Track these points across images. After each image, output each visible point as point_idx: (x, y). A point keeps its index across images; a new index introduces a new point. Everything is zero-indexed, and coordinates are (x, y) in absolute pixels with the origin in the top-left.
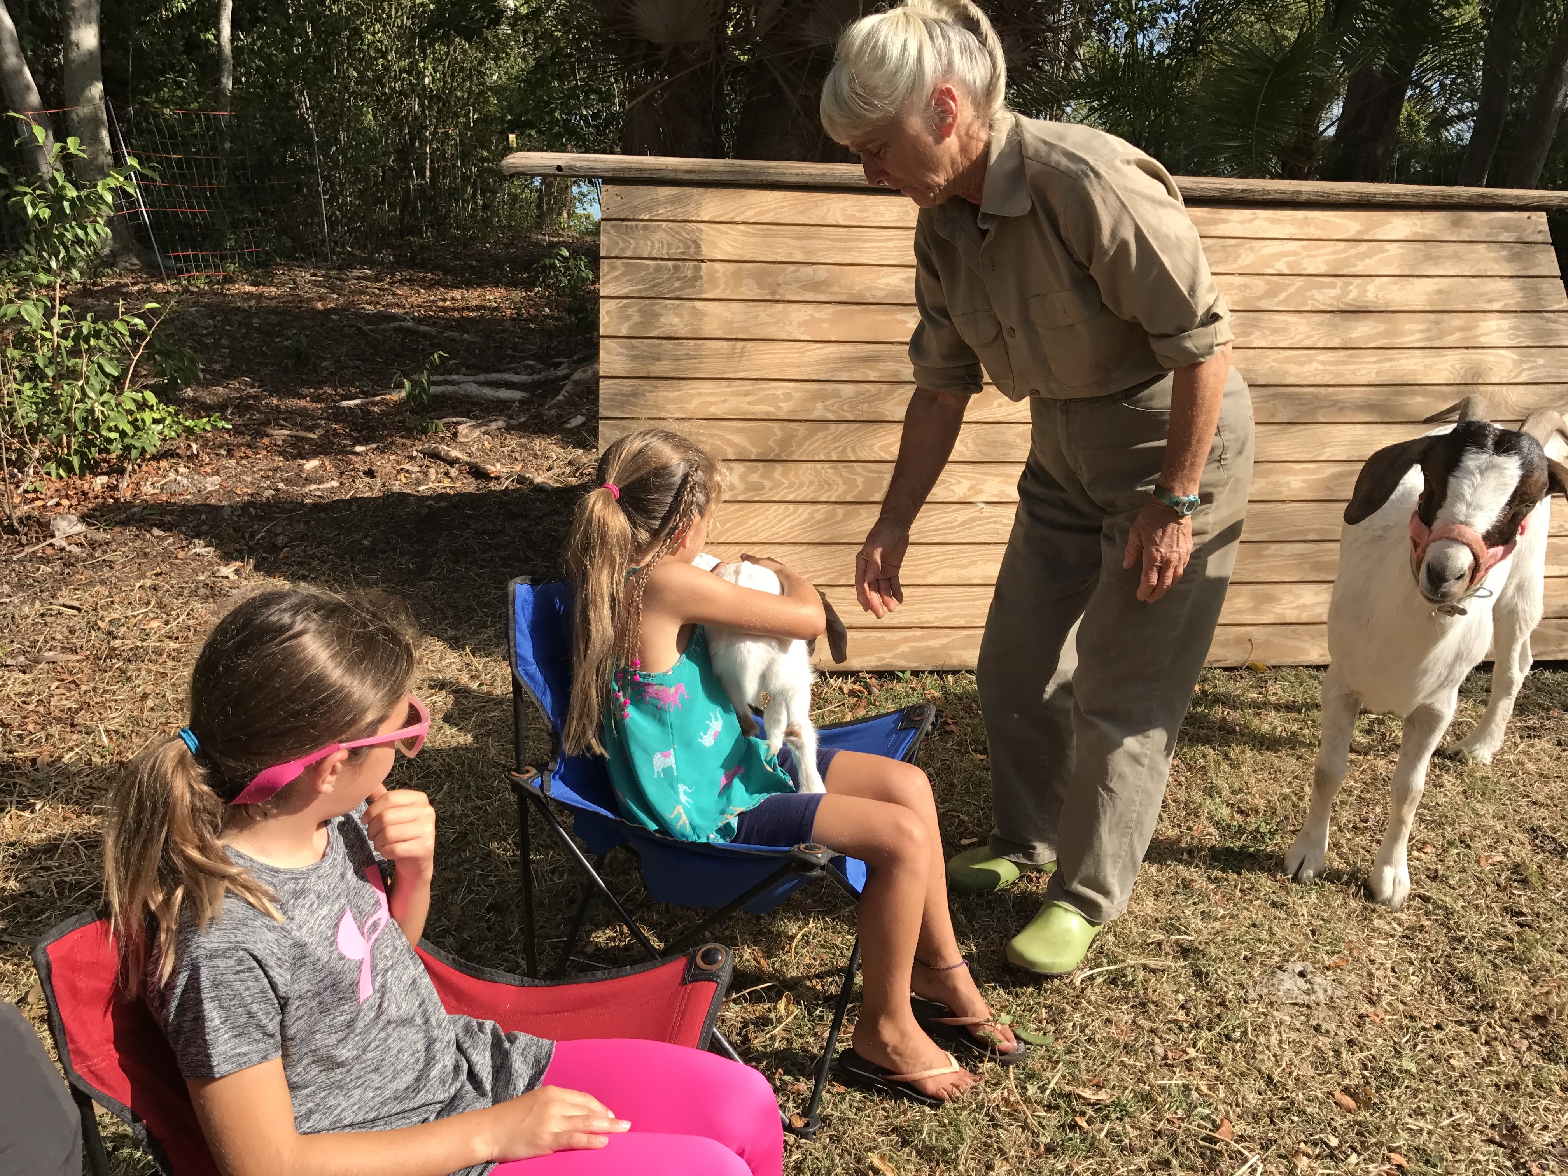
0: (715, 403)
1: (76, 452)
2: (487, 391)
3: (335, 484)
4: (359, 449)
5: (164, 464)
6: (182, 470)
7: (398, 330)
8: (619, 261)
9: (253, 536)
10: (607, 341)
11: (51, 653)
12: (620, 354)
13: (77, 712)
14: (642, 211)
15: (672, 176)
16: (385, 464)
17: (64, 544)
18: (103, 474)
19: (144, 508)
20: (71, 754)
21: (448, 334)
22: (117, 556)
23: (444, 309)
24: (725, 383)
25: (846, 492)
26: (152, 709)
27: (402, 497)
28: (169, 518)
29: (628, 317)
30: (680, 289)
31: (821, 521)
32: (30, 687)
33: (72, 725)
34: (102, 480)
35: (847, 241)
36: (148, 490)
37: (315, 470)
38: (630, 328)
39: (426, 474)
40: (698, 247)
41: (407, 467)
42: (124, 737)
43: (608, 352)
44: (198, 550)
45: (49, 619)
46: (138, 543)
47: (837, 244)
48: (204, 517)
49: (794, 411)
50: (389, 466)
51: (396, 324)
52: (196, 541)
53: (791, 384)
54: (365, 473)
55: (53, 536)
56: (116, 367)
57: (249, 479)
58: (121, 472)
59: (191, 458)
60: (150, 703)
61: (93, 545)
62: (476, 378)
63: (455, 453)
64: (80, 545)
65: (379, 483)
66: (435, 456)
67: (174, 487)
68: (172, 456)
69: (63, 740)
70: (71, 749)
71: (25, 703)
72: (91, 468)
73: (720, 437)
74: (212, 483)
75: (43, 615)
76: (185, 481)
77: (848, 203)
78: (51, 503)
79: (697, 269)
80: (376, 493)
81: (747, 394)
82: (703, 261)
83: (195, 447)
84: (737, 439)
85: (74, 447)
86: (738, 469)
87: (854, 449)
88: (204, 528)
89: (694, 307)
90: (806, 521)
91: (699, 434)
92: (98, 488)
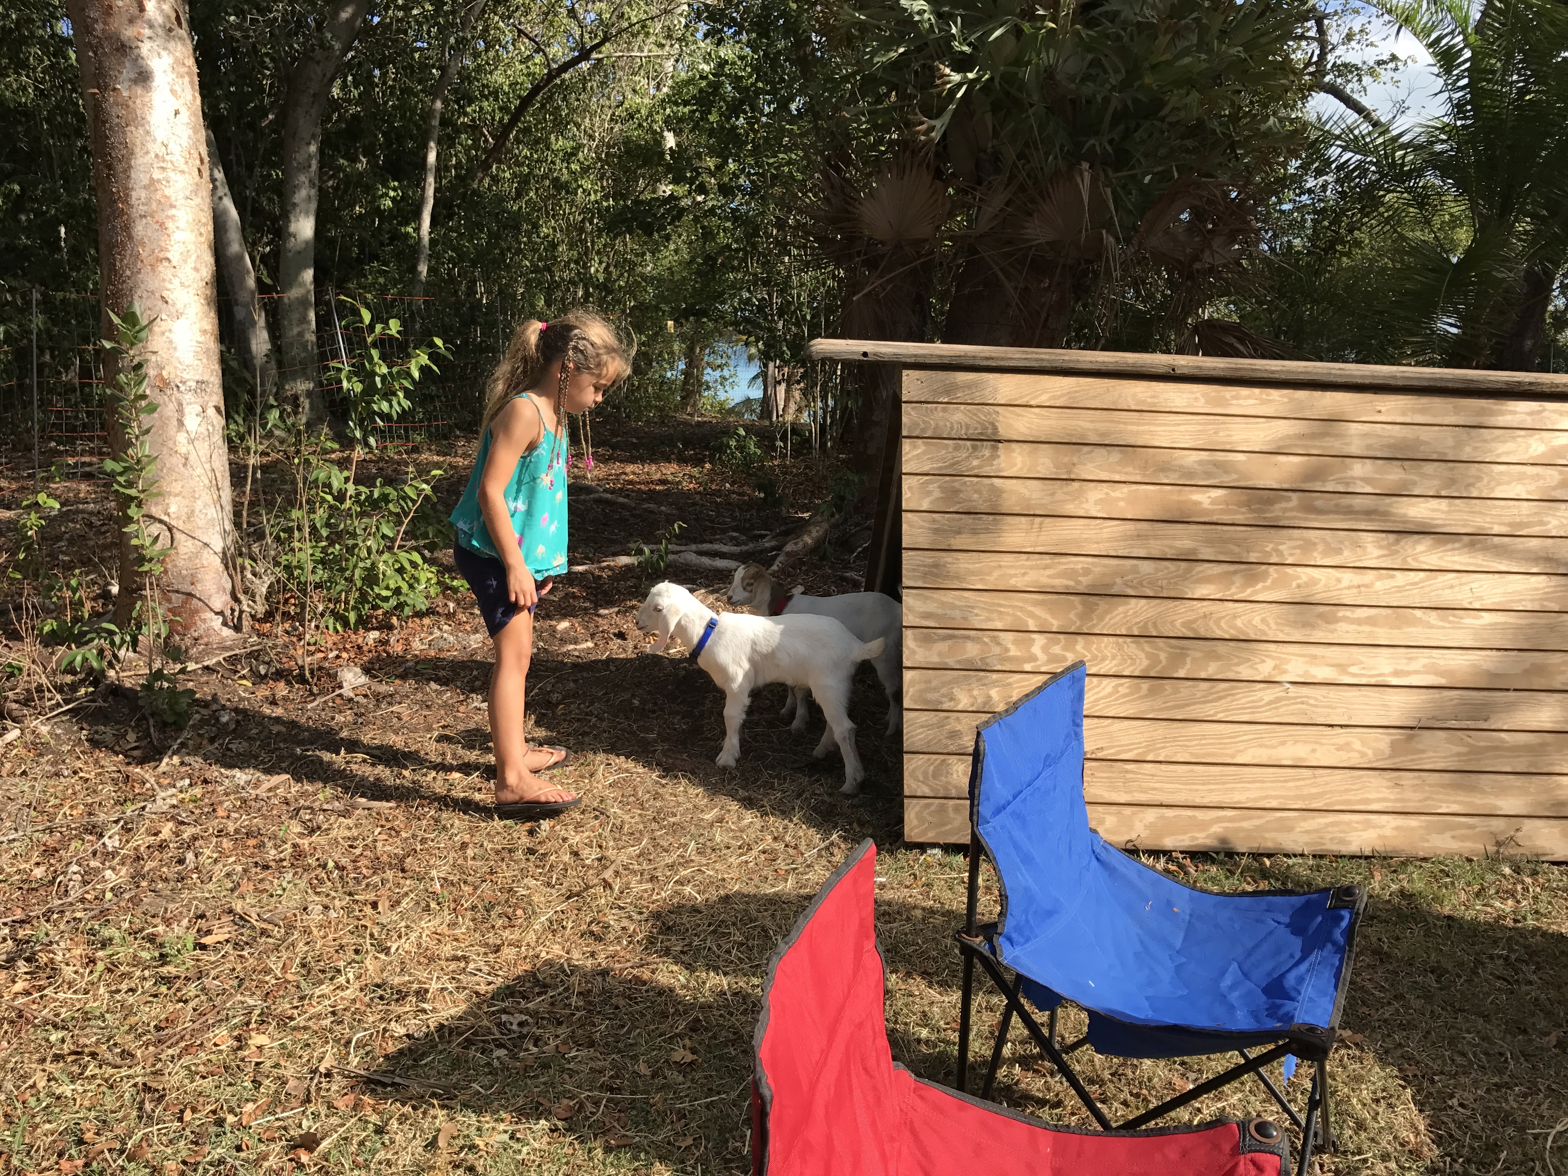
0: (1015, 575)
1: (354, 608)
2: (706, 561)
3: (590, 644)
4: (603, 612)
5: (426, 621)
6: (446, 627)
8: (919, 441)
10: (909, 515)
11: (363, 800)
12: (921, 527)
13: (404, 857)
14: (941, 394)
15: (971, 362)
17: (352, 695)
18: (374, 629)
19: (417, 663)
20: (407, 900)
21: (644, 505)
22: (404, 708)
23: (631, 482)
24: (1024, 556)
25: (1149, 667)
26: (474, 858)
27: (655, 660)
28: (442, 673)
29: (929, 493)
30: (979, 467)
31: (1125, 696)
32: (355, 832)
33: (403, 870)
34: (374, 635)
35: (1137, 425)
36: (417, 646)
37: (567, 631)
38: (931, 503)
40: (995, 428)
42: (453, 884)
43: (911, 524)
44: (476, 705)
45: (354, 767)
46: (420, 696)
47: (1128, 428)
48: (475, 673)
49: (1094, 586)
52: (474, 695)
53: (1089, 559)
54: (615, 635)
55: (341, 687)
58: (391, 628)
59: (450, 616)
60: (470, 852)
61: (379, 698)
64: (366, 696)
65: (630, 644)
67: (442, 643)
68: (433, 613)
69: (398, 885)
70: (406, 894)
71: (351, 846)
72: (364, 623)
73: (1021, 609)
74: (475, 641)
76: (451, 639)
77: (1138, 390)
78: (331, 655)
79: (995, 448)
80: (630, 654)
81: (1046, 567)
82: (999, 441)
83: (451, 605)
84: (1038, 611)
85: (352, 603)
86: (1040, 640)
87: (1155, 625)
88: (478, 683)
89: (992, 485)
90: (1110, 695)
91: (1001, 605)
92: (371, 642)
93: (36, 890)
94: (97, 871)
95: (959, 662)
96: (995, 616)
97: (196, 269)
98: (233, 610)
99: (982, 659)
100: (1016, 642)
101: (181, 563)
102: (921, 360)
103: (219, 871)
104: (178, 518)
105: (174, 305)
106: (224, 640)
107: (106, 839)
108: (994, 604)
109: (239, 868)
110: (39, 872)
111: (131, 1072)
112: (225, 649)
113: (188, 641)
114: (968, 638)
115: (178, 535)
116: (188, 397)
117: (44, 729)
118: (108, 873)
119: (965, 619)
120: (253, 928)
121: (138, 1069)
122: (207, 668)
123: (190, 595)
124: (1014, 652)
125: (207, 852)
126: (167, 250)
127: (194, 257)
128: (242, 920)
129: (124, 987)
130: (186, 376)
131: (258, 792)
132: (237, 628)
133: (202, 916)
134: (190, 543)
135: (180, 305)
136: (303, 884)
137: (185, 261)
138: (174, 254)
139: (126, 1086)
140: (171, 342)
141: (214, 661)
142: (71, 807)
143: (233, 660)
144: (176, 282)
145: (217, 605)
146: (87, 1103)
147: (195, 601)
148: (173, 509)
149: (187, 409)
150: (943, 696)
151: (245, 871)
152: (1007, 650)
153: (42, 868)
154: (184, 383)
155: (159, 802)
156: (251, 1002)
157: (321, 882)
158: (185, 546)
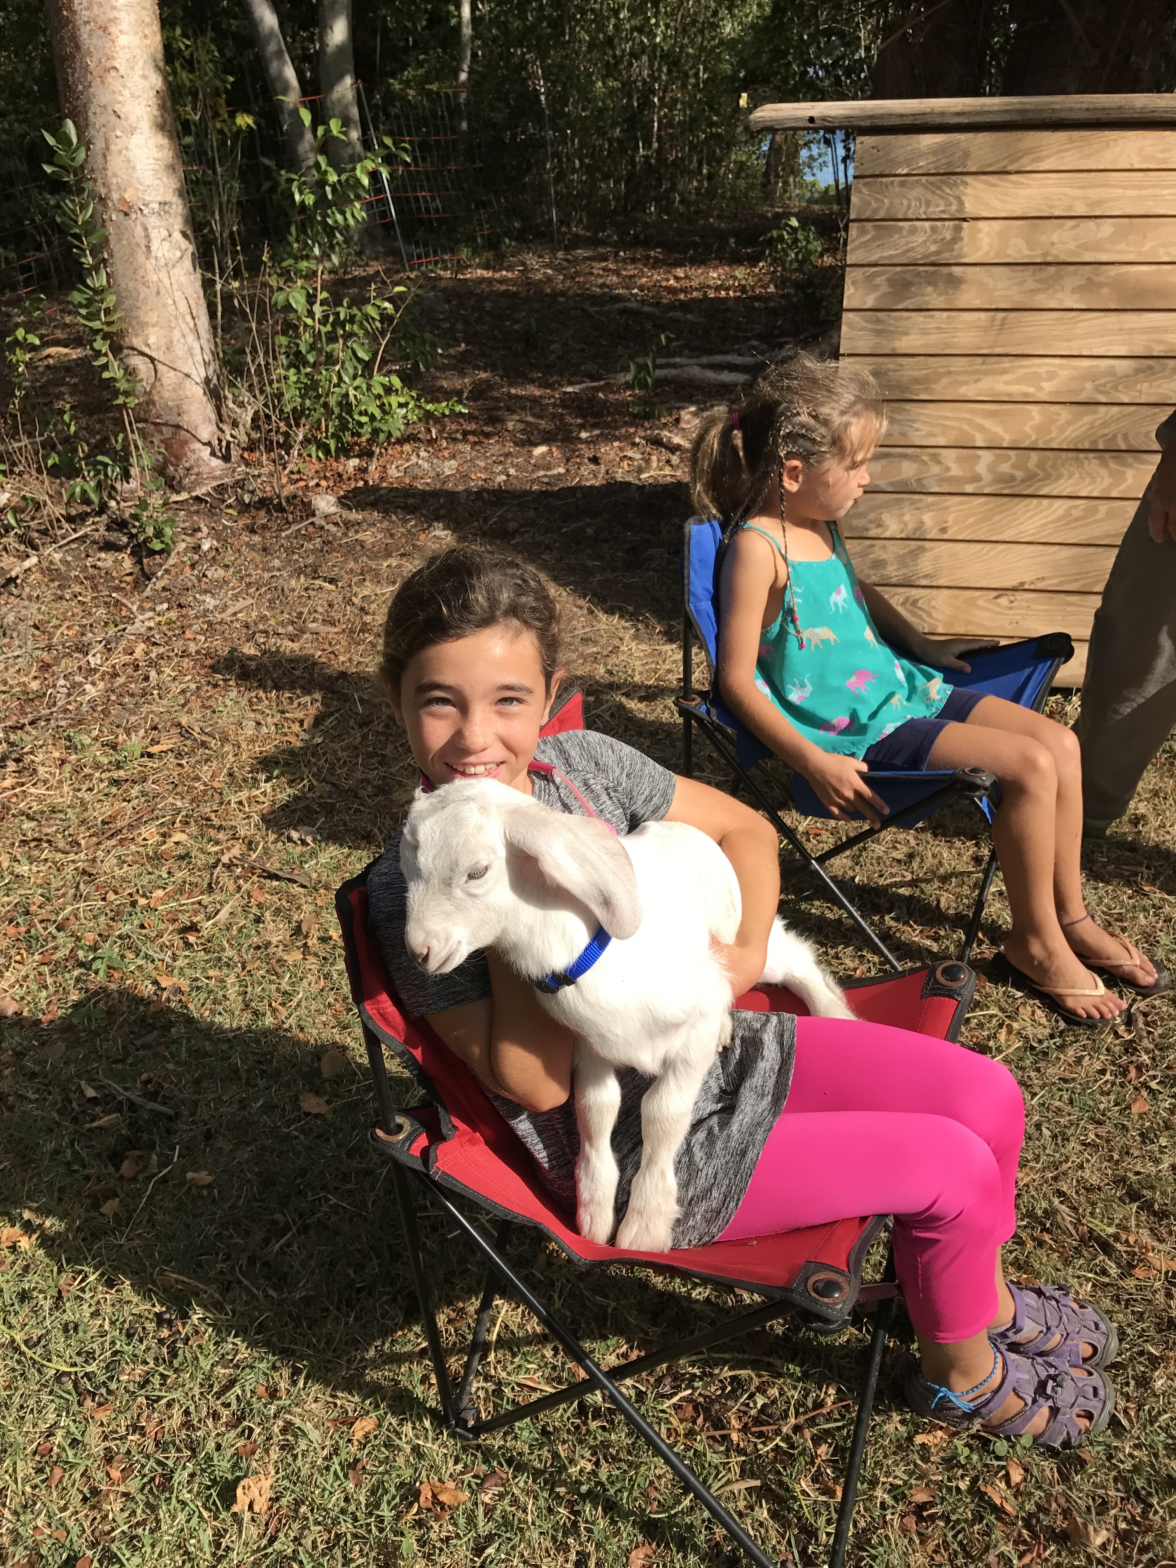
0: (966, 383)
1: (333, 435)
2: (711, 375)
3: (562, 470)
4: (584, 435)
5: (407, 448)
6: (423, 454)
7: (624, 311)
8: (869, 225)
9: (486, 520)
10: (851, 315)
11: (314, 625)
12: (863, 329)
13: (336, 680)
14: (900, 165)
15: (938, 120)
16: (609, 451)
17: (323, 523)
18: (355, 456)
19: (390, 491)
20: (331, 719)
21: (671, 314)
22: (368, 536)
23: (668, 289)
24: (979, 360)
25: (1111, 486)
27: (624, 485)
28: (411, 501)
29: (876, 287)
30: (937, 253)
31: (1077, 519)
32: (297, 655)
33: (332, 692)
34: (354, 462)
35: (1141, 188)
36: (393, 473)
37: (543, 456)
38: (877, 299)
39: (648, 461)
40: (961, 203)
41: (630, 454)
42: (375, 706)
43: (851, 326)
44: (437, 533)
45: (312, 593)
46: (385, 524)
47: (1129, 193)
48: (442, 502)
49: (1057, 393)
50: (612, 453)
51: (620, 305)
52: (436, 524)
53: (1057, 361)
54: (589, 459)
55: (314, 515)
56: (366, 352)
57: (482, 464)
58: (370, 454)
59: (431, 442)
61: (347, 525)
62: (699, 361)
63: (677, 440)
64: (336, 524)
65: (603, 469)
66: (657, 442)
67: (416, 470)
68: (414, 440)
69: (325, 706)
70: (332, 714)
72: (345, 451)
73: (969, 422)
74: (449, 467)
75: (306, 589)
76: (426, 465)
78: (312, 483)
79: (958, 229)
80: (600, 481)
81: (1005, 372)
82: (965, 220)
83: (434, 431)
84: (989, 424)
85: (331, 430)
86: (987, 457)
87: (1125, 437)
88: (442, 512)
89: (950, 274)
90: (1060, 519)
91: (946, 418)
92: (351, 470)
93: (32, 700)
94: (81, 684)
95: (891, 484)
96: (938, 430)
97: (145, 77)
98: (220, 441)
99: (919, 480)
100: (959, 460)
101: (167, 395)
102: (878, 122)
103: (176, 688)
104: (158, 349)
105: (127, 119)
106: (213, 469)
107: (90, 657)
108: (939, 417)
109: (193, 686)
110: (35, 685)
111: (76, 857)
112: (215, 478)
113: (181, 472)
114: (905, 456)
115: (160, 367)
116: (153, 221)
117: (57, 556)
118: (88, 687)
119: (903, 434)
120: (195, 740)
121: (82, 856)
122: (197, 498)
123: (178, 427)
124: (955, 470)
125: (168, 671)
126: (113, 58)
127: (140, 64)
128: (185, 732)
129: (84, 787)
130: (148, 198)
131: (223, 616)
132: (226, 458)
133: (155, 728)
134: (172, 373)
135: (133, 119)
136: (244, 702)
137: (132, 68)
138: (120, 63)
139: (69, 870)
140: (129, 161)
141: (204, 491)
142: (68, 628)
143: (221, 489)
144: (126, 93)
145: (205, 435)
146: (39, 881)
147: (183, 433)
148: (152, 340)
149: (154, 234)
150: (871, 522)
151: (198, 688)
152: (948, 469)
153: (38, 682)
154: (146, 205)
155: (138, 624)
156: (179, 804)
157: (260, 700)
158: (168, 377)
